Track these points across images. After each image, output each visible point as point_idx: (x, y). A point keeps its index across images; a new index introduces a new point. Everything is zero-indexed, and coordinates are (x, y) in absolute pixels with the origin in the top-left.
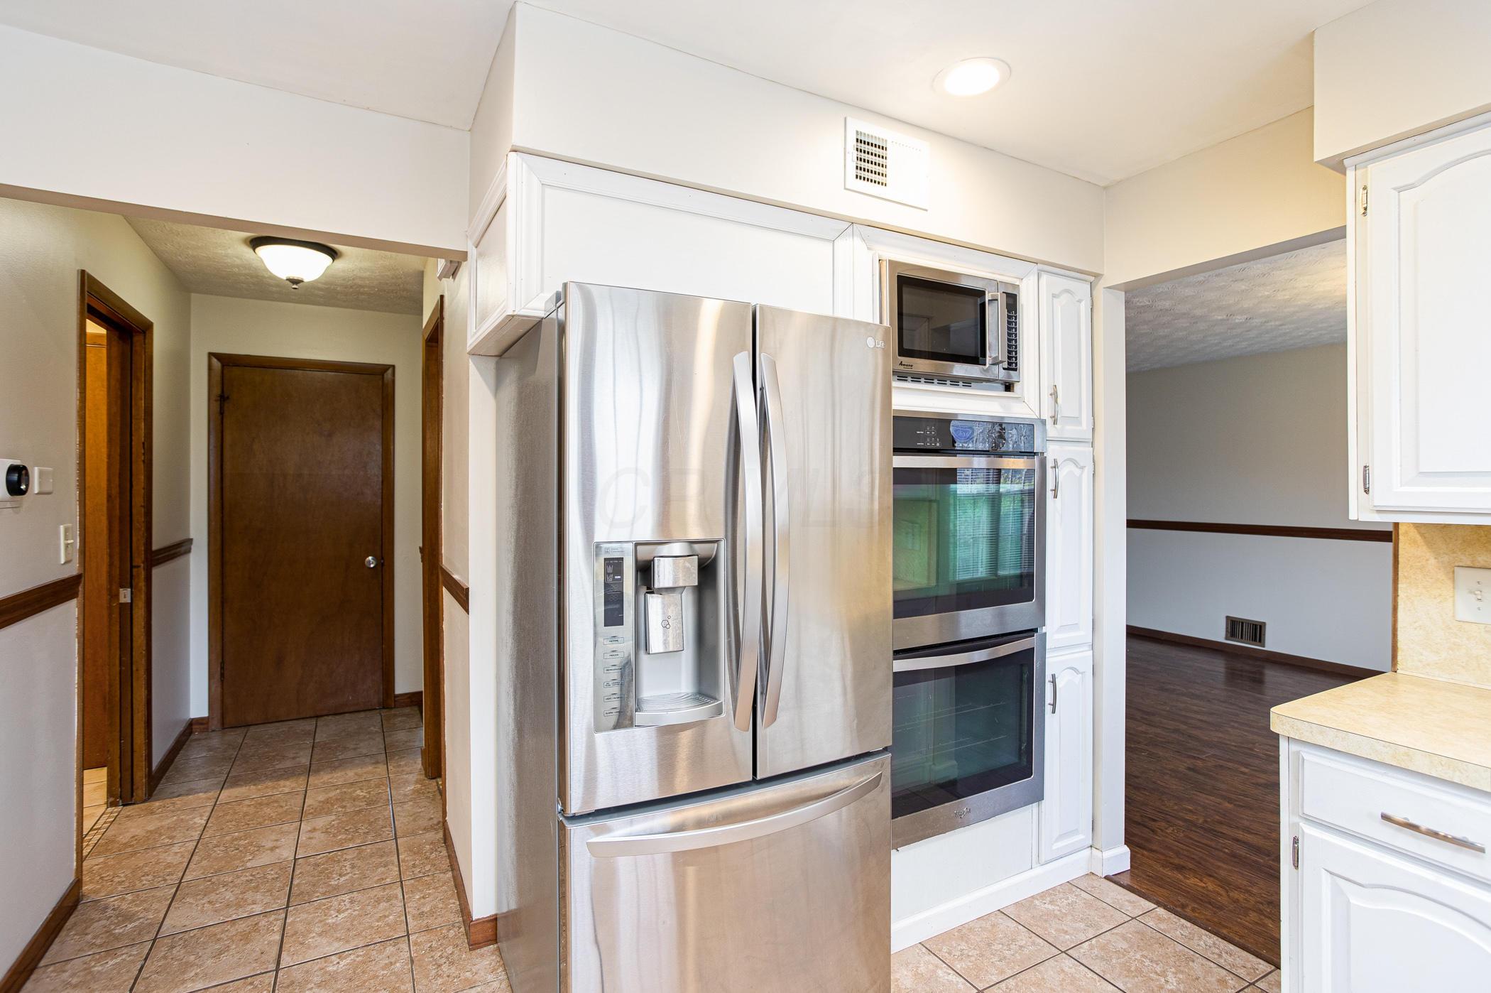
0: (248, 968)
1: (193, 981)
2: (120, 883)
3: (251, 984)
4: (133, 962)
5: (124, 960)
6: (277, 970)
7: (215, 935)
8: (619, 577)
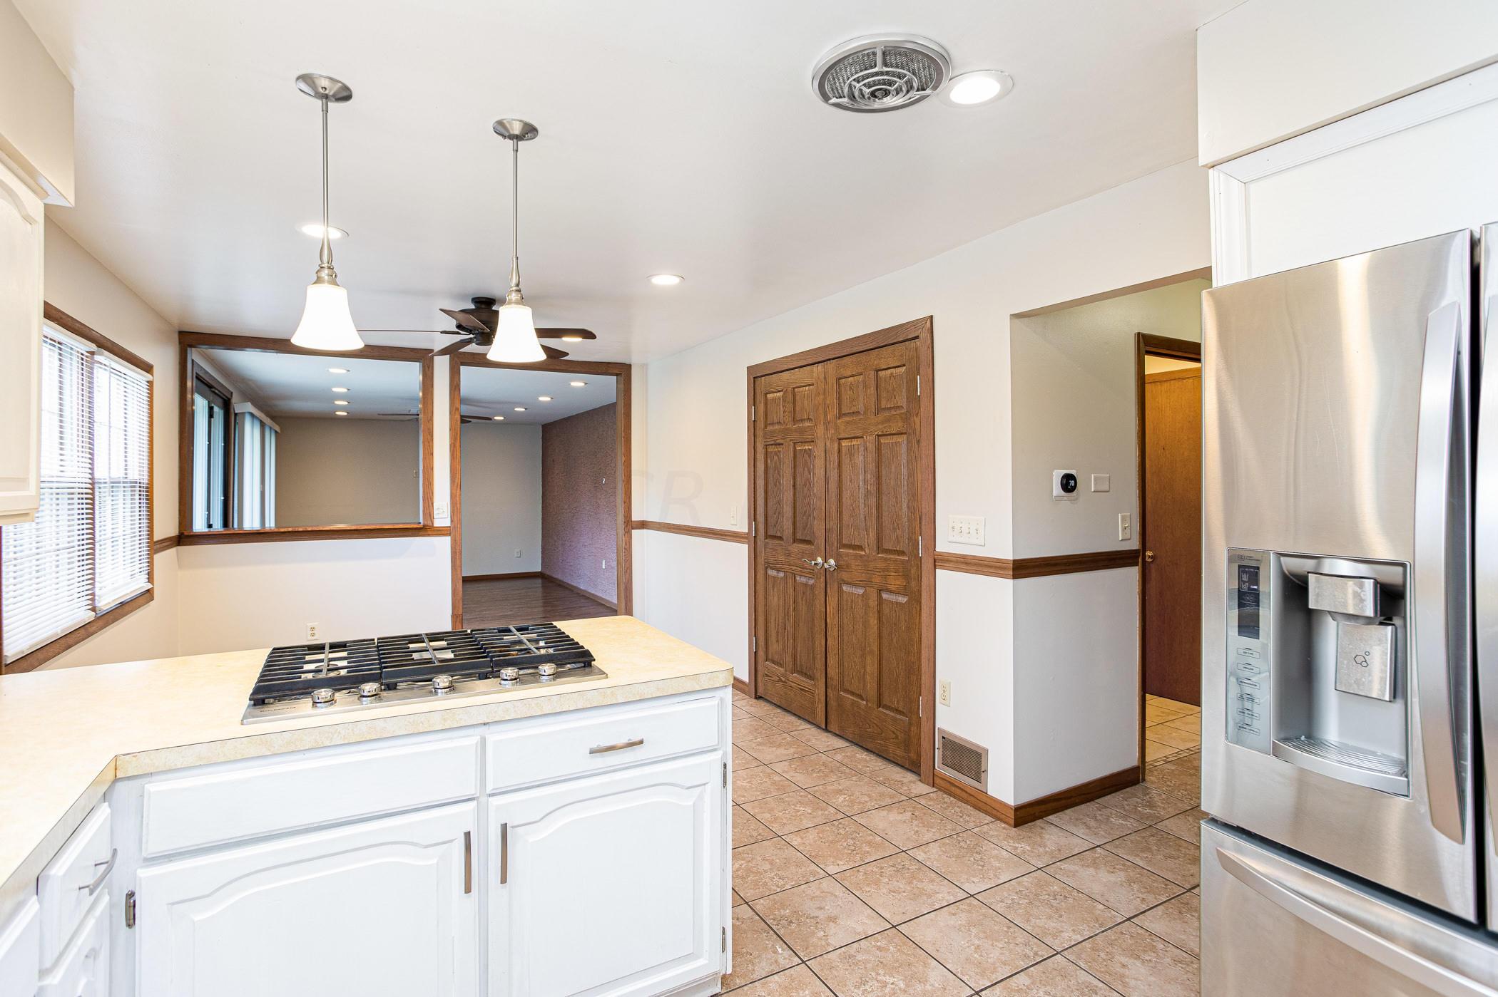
0: (1174, 876)
1: (1141, 859)
2: (1168, 786)
3: (1166, 885)
4: (1129, 829)
5: (1127, 825)
6: (1189, 890)
7: (1180, 846)
8: (1256, 587)
